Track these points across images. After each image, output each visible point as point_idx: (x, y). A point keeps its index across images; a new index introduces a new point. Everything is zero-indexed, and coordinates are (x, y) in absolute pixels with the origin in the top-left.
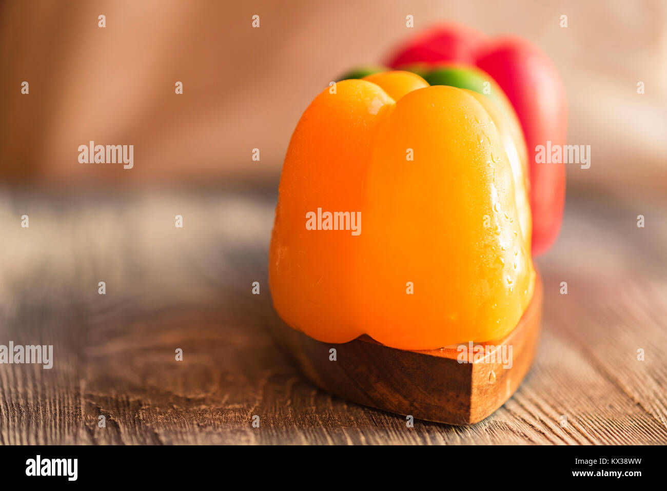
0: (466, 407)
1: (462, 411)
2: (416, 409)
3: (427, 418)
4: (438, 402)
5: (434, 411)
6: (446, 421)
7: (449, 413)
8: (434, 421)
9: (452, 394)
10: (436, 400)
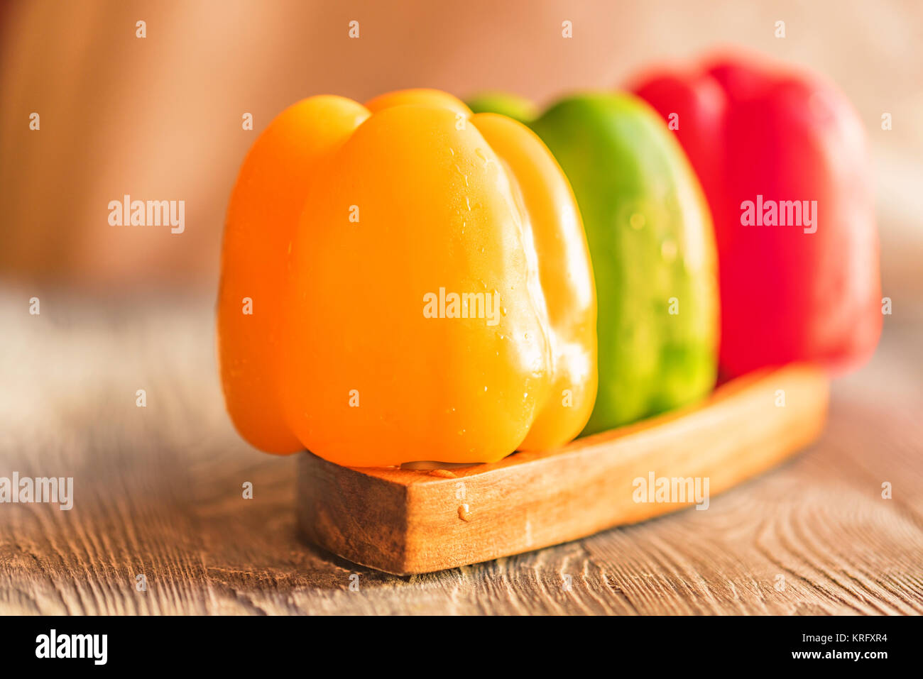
0: (401, 549)
1: (395, 553)
2: (351, 548)
3: (361, 562)
4: (371, 539)
5: (367, 552)
6: (380, 567)
7: (383, 555)
8: (367, 566)
9: (384, 529)
10: (369, 537)
